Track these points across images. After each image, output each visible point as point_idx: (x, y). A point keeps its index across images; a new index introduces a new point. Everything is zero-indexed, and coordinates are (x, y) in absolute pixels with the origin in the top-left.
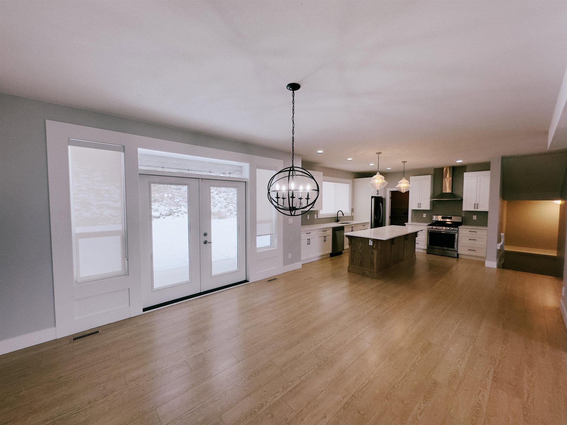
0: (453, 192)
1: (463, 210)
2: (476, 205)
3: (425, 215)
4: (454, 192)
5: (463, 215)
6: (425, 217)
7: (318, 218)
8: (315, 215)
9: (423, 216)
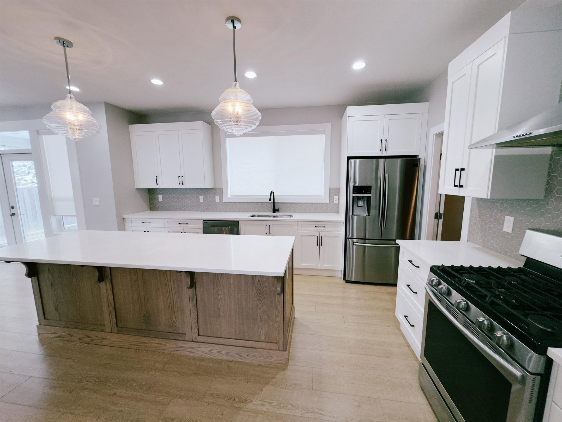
3: (508, 224)
6: (509, 230)
7: (224, 202)
8: (216, 196)
9: (503, 224)
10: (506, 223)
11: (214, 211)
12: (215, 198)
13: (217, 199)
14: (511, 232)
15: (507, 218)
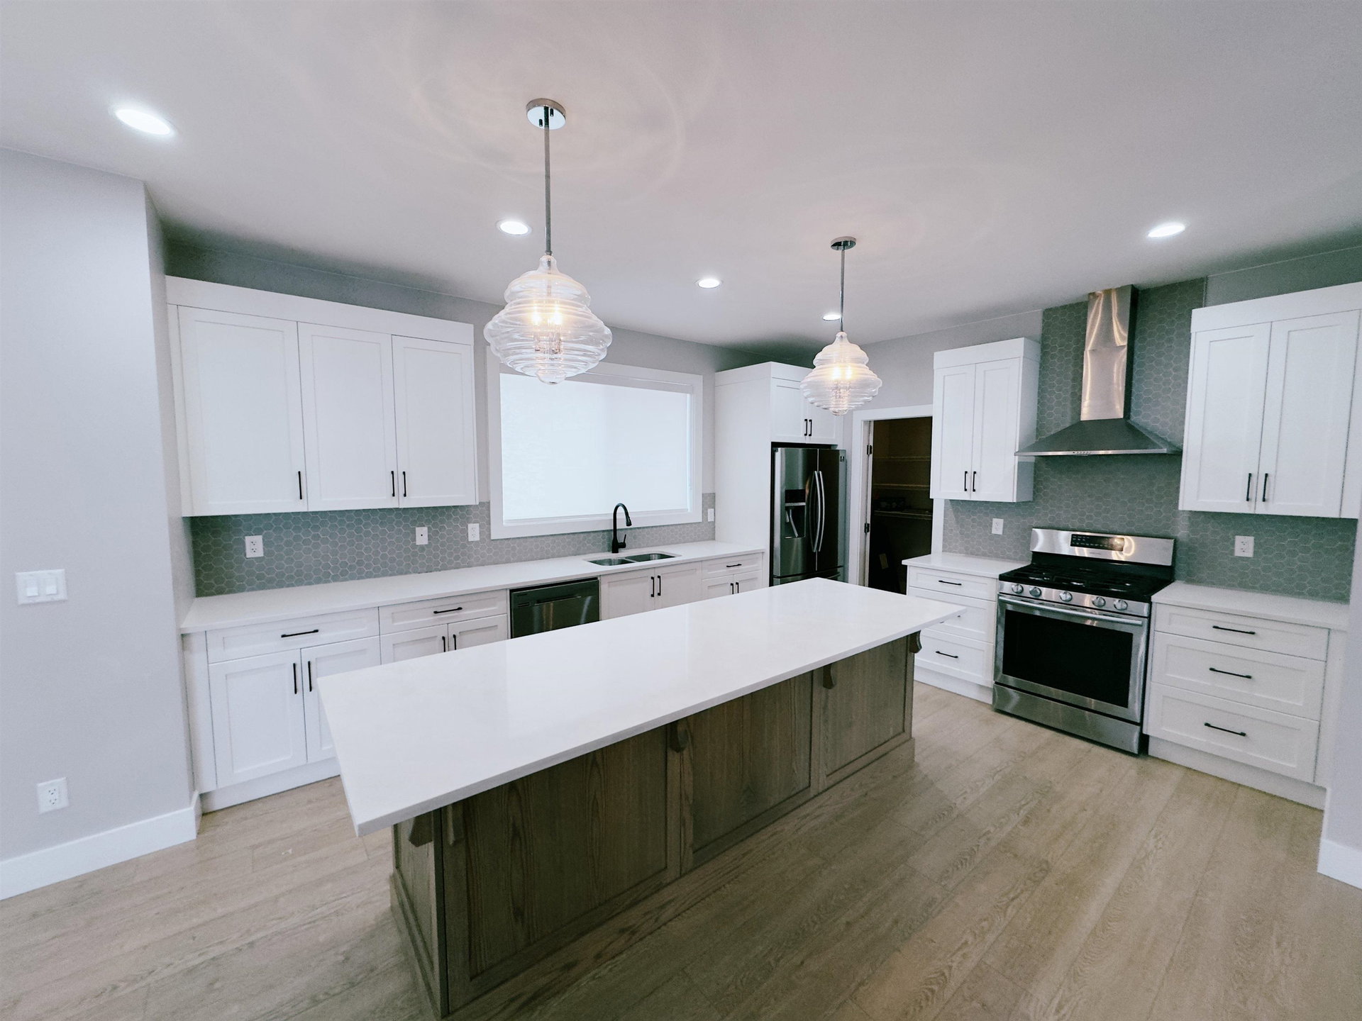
0: (1134, 418)
1: (1180, 508)
2: (1257, 484)
3: (998, 526)
4: (1137, 419)
5: (1182, 532)
6: (1000, 532)
7: (492, 538)
8: (470, 526)
9: (991, 526)
10: (994, 525)
11: (463, 567)
12: (465, 531)
13: (474, 532)
14: (1001, 534)
15: (995, 520)
